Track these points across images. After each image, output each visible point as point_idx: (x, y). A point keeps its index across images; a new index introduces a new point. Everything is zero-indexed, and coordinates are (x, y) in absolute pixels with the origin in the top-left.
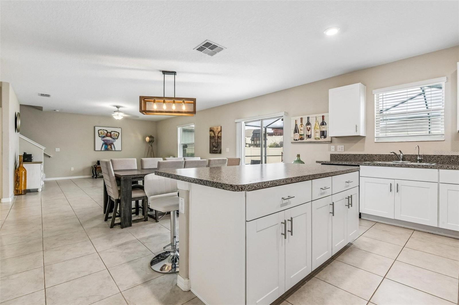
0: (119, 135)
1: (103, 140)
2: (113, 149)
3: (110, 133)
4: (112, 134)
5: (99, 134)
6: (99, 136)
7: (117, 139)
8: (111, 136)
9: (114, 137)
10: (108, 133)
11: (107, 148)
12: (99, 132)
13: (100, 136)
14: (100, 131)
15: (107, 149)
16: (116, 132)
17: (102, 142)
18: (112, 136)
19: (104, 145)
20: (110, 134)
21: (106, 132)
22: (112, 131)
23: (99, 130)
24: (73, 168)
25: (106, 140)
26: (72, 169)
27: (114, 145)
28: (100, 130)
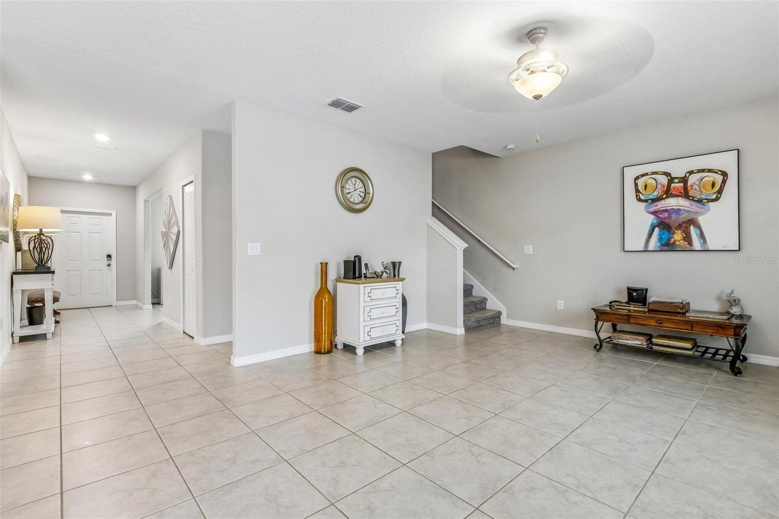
0: (724, 182)
1: (654, 213)
2: (697, 244)
3: (684, 180)
4: (689, 183)
5: (637, 191)
6: (639, 200)
7: (717, 199)
8: (686, 195)
9: (698, 196)
10: (671, 180)
11: (669, 240)
12: (636, 185)
13: (642, 197)
14: (641, 182)
15: (668, 246)
16: (710, 171)
17: (651, 219)
18: (691, 193)
19: (657, 229)
20: (682, 184)
21: (664, 180)
22: (691, 173)
23: (637, 178)
24: (562, 302)
25: (666, 211)
26: (561, 305)
27: (698, 227)
28: (643, 175)
